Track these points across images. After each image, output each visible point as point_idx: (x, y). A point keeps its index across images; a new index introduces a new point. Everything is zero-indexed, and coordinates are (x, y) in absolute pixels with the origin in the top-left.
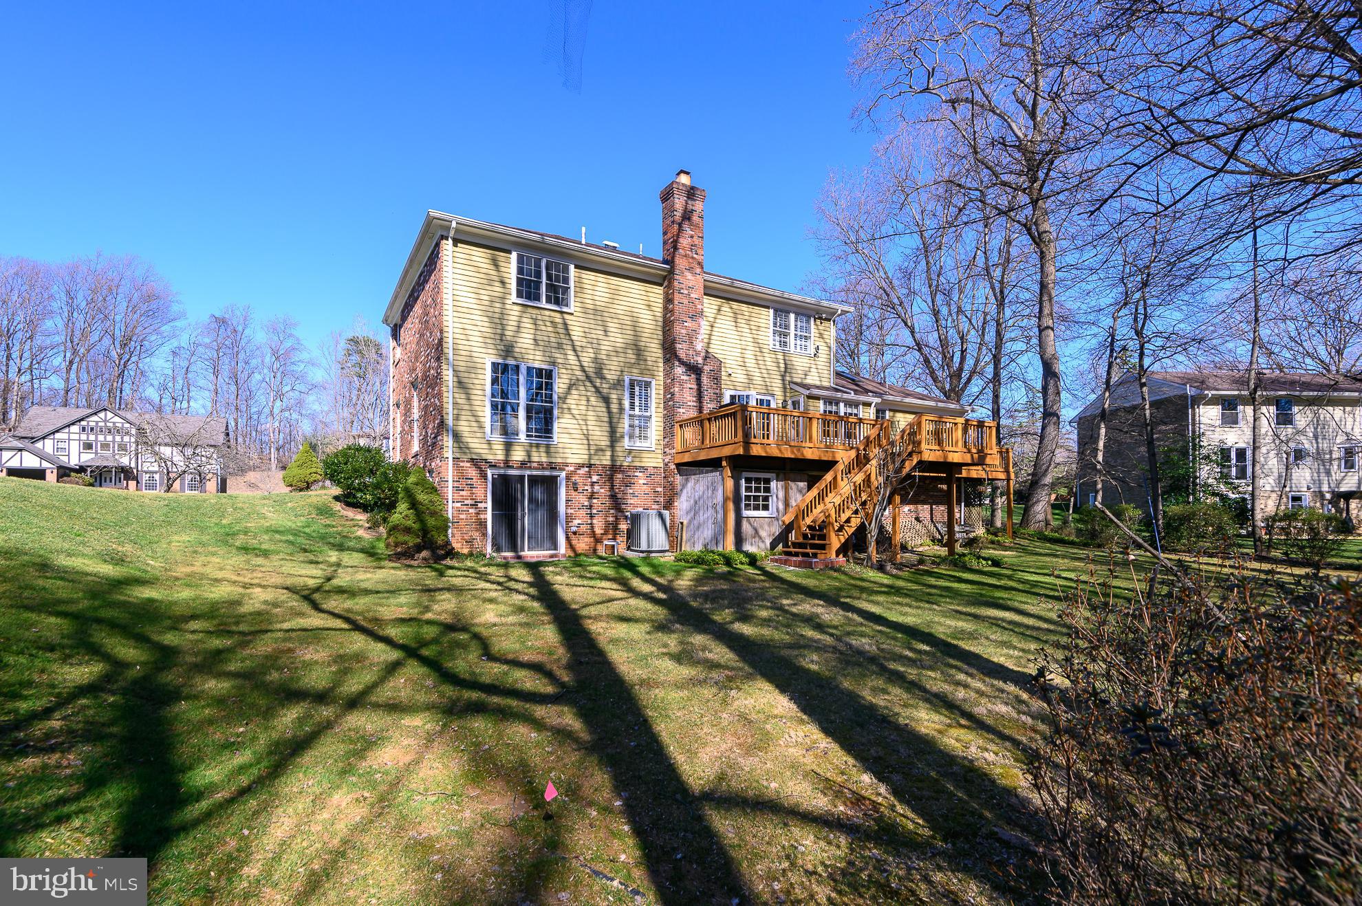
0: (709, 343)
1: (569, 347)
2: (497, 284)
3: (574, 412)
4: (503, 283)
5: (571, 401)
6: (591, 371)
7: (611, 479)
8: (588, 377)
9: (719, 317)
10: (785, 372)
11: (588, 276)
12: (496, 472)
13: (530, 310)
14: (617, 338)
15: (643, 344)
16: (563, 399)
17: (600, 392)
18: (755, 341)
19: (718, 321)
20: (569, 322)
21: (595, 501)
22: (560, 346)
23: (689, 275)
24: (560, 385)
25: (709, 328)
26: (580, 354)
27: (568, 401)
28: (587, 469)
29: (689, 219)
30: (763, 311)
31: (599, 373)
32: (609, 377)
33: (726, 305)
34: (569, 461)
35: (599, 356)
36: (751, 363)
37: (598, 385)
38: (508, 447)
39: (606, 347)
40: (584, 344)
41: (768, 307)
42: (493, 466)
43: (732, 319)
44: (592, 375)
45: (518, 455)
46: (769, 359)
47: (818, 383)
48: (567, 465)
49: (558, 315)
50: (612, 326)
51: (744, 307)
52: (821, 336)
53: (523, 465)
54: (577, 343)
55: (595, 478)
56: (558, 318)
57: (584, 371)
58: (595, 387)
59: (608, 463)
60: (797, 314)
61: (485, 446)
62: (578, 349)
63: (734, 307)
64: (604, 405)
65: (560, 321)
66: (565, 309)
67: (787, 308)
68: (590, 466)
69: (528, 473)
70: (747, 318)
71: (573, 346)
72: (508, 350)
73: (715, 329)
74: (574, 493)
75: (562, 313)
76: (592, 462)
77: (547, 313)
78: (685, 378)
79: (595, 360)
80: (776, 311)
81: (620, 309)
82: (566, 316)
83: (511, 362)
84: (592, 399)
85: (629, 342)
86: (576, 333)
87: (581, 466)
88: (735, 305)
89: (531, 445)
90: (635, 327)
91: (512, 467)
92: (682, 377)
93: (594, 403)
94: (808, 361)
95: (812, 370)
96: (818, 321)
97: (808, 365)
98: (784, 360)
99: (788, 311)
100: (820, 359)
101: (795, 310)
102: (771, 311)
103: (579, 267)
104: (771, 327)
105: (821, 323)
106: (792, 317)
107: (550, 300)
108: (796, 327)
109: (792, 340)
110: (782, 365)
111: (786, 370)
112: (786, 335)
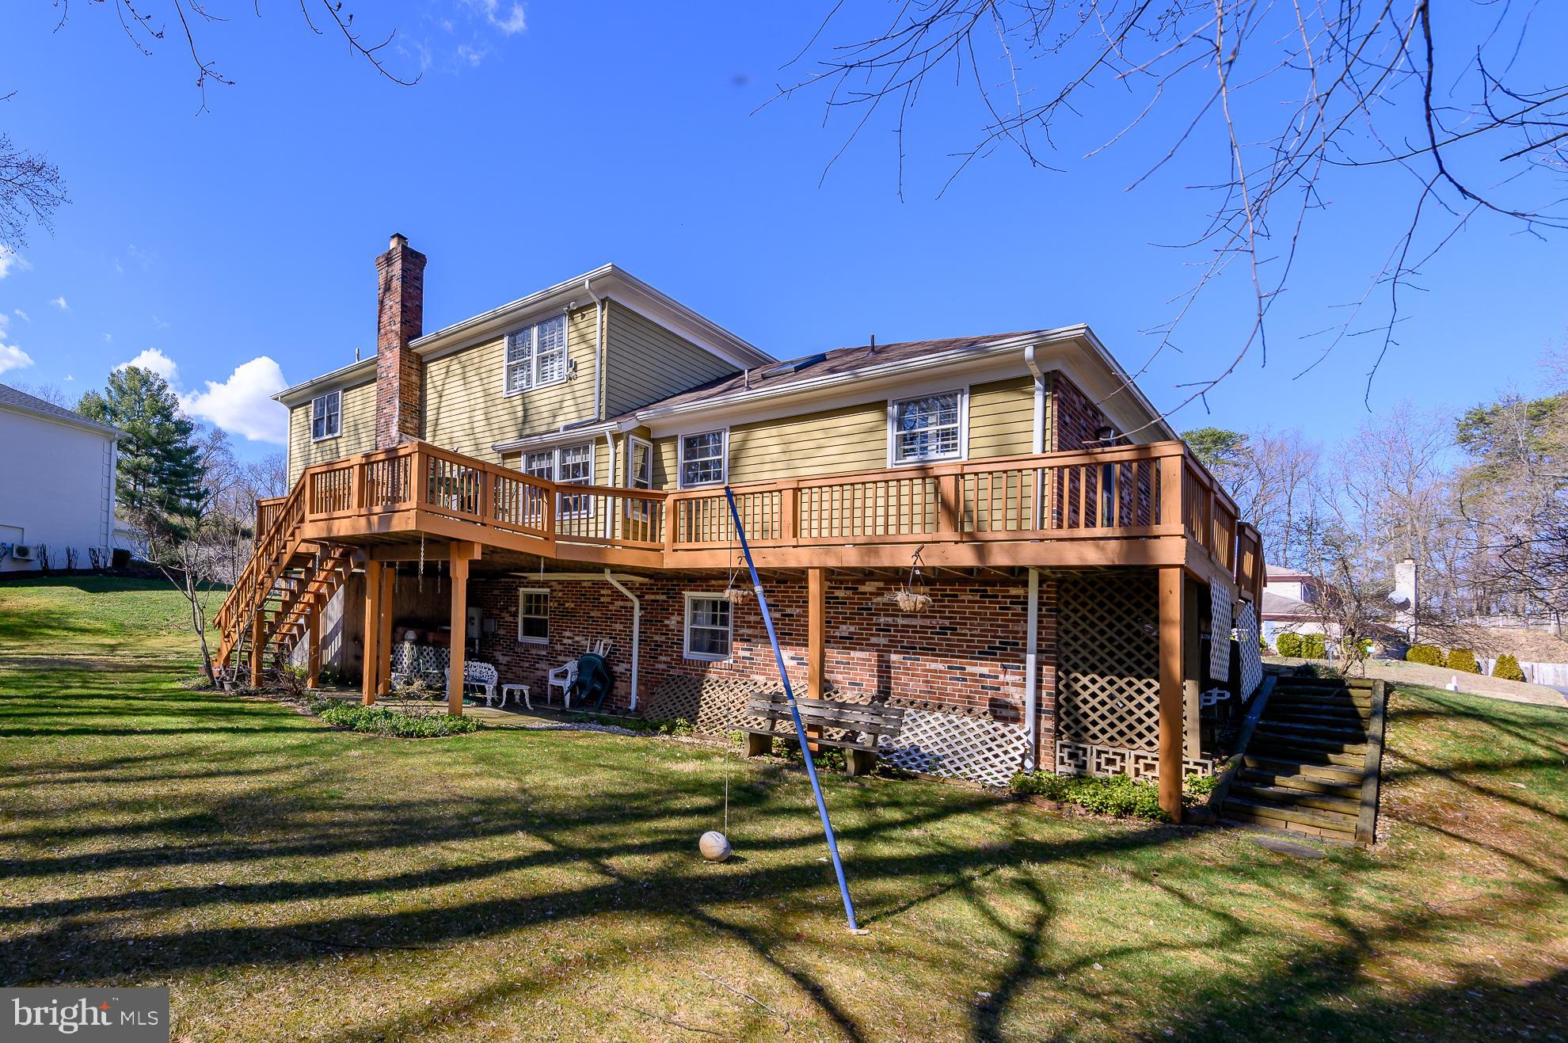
0: (437, 420)
2: (308, 431)
4: (310, 429)
9: (448, 380)
10: (524, 423)
11: (352, 394)
18: (487, 394)
19: (447, 386)
23: (388, 354)
25: (437, 400)
29: (390, 288)
30: (496, 346)
33: (456, 361)
36: (480, 424)
41: (501, 337)
43: (461, 376)
46: (503, 411)
51: (475, 353)
52: (583, 340)
60: (538, 324)
63: (464, 359)
67: (526, 322)
70: (477, 365)
73: (443, 398)
80: (511, 336)
94: (559, 392)
95: (565, 404)
96: (578, 317)
97: (559, 399)
98: (524, 404)
99: (529, 327)
100: (579, 380)
101: (539, 318)
102: (506, 339)
103: (345, 391)
104: (505, 364)
105: (583, 316)
106: (535, 332)
107: (329, 430)
108: (542, 347)
109: (534, 370)
110: (520, 415)
111: (526, 419)
112: (529, 364)
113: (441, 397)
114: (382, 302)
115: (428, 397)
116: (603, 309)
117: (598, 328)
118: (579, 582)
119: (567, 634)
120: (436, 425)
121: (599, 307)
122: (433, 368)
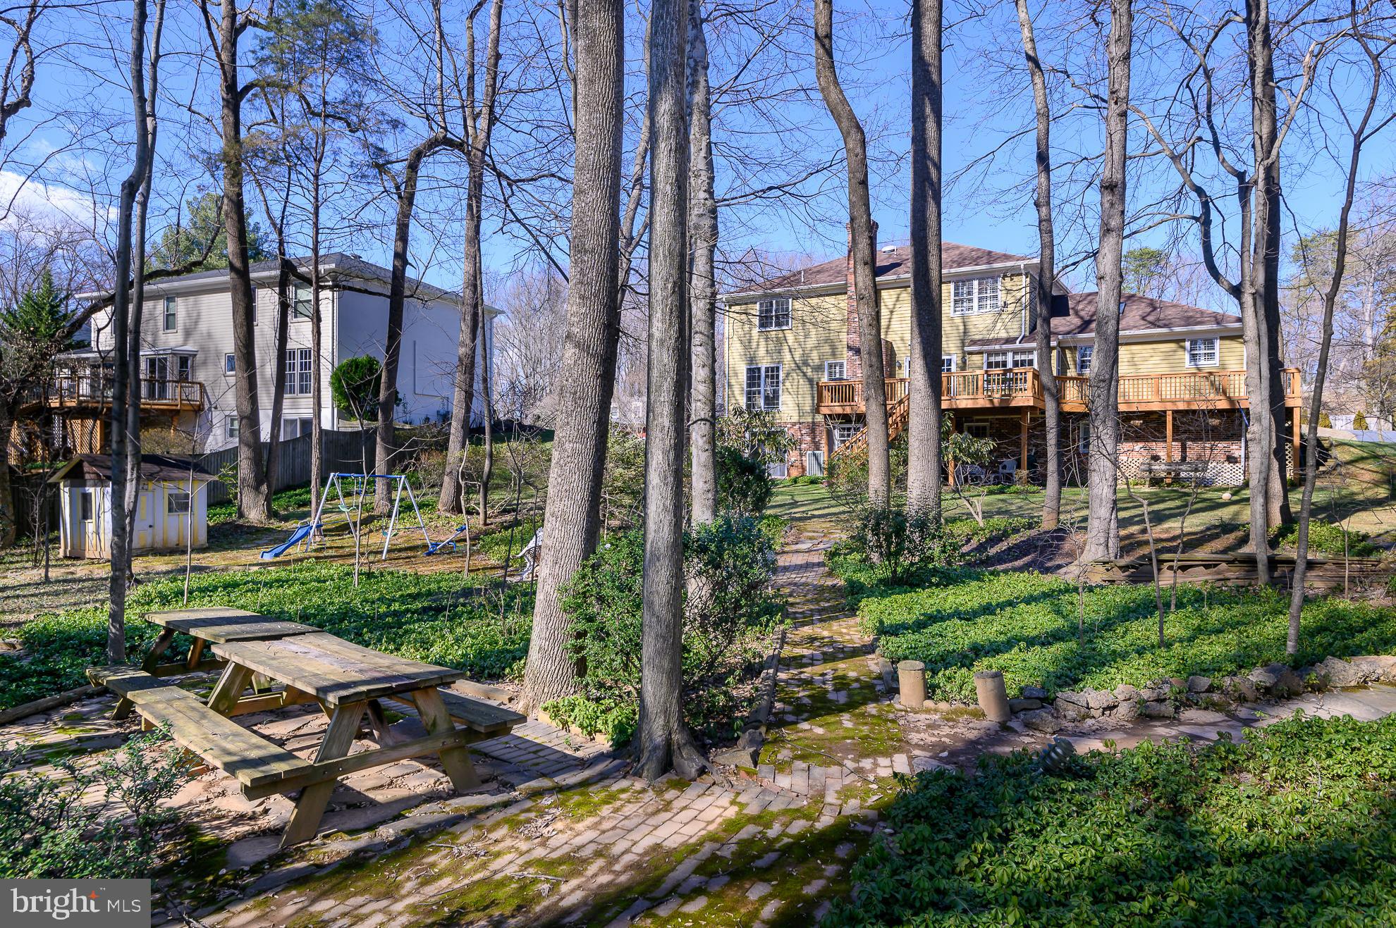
0: (889, 325)
1: (787, 350)
2: (748, 324)
3: (789, 390)
4: (751, 322)
5: (788, 384)
7: (813, 431)
8: (798, 367)
9: (899, 303)
11: (801, 302)
13: (765, 334)
15: (834, 338)
16: (783, 384)
17: (806, 377)
19: (897, 307)
20: (787, 335)
21: (804, 446)
22: (781, 352)
24: (782, 375)
25: (890, 313)
26: (794, 353)
27: (786, 385)
28: (798, 425)
31: (806, 363)
32: (811, 366)
33: (906, 292)
34: (787, 422)
35: (806, 352)
37: (805, 371)
39: (810, 345)
40: (796, 347)
41: (949, 282)
44: (800, 364)
46: (948, 324)
47: (1004, 335)
49: (780, 332)
50: (813, 332)
52: (1009, 291)
54: (791, 347)
55: (803, 431)
56: (780, 334)
57: (796, 363)
58: (803, 373)
59: (812, 423)
60: (980, 280)
62: (793, 350)
64: (809, 386)
65: (782, 336)
66: (784, 328)
67: (969, 277)
68: (800, 424)
71: (789, 349)
72: (752, 360)
73: (894, 314)
75: (783, 330)
76: (802, 422)
77: (775, 333)
78: (855, 358)
79: (803, 355)
82: (786, 332)
83: (754, 366)
84: (801, 382)
85: (825, 338)
86: (791, 340)
87: (795, 423)
90: (829, 327)
92: (852, 359)
93: (803, 386)
94: (993, 318)
95: (997, 325)
96: (1007, 280)
97: (992, 321)
98: (964, 322)
99: (972, 281)
100: (1008, 313)
101: (979, 277)
102: (952, 285)
103: (794, 300)
104: (952, 298)
105: (1011, 280)
106: (976, 283)
107: (778, 324)
108: (980, 291)
109: (975, 303)
110: (962, 328)
111: (965, 332)
112: (970, 300)
113: (892, 312)
116: (1026, 278)
117: (1023, 287)
120: (888, 329)
121: (1024, 276)
122: (884, 294)
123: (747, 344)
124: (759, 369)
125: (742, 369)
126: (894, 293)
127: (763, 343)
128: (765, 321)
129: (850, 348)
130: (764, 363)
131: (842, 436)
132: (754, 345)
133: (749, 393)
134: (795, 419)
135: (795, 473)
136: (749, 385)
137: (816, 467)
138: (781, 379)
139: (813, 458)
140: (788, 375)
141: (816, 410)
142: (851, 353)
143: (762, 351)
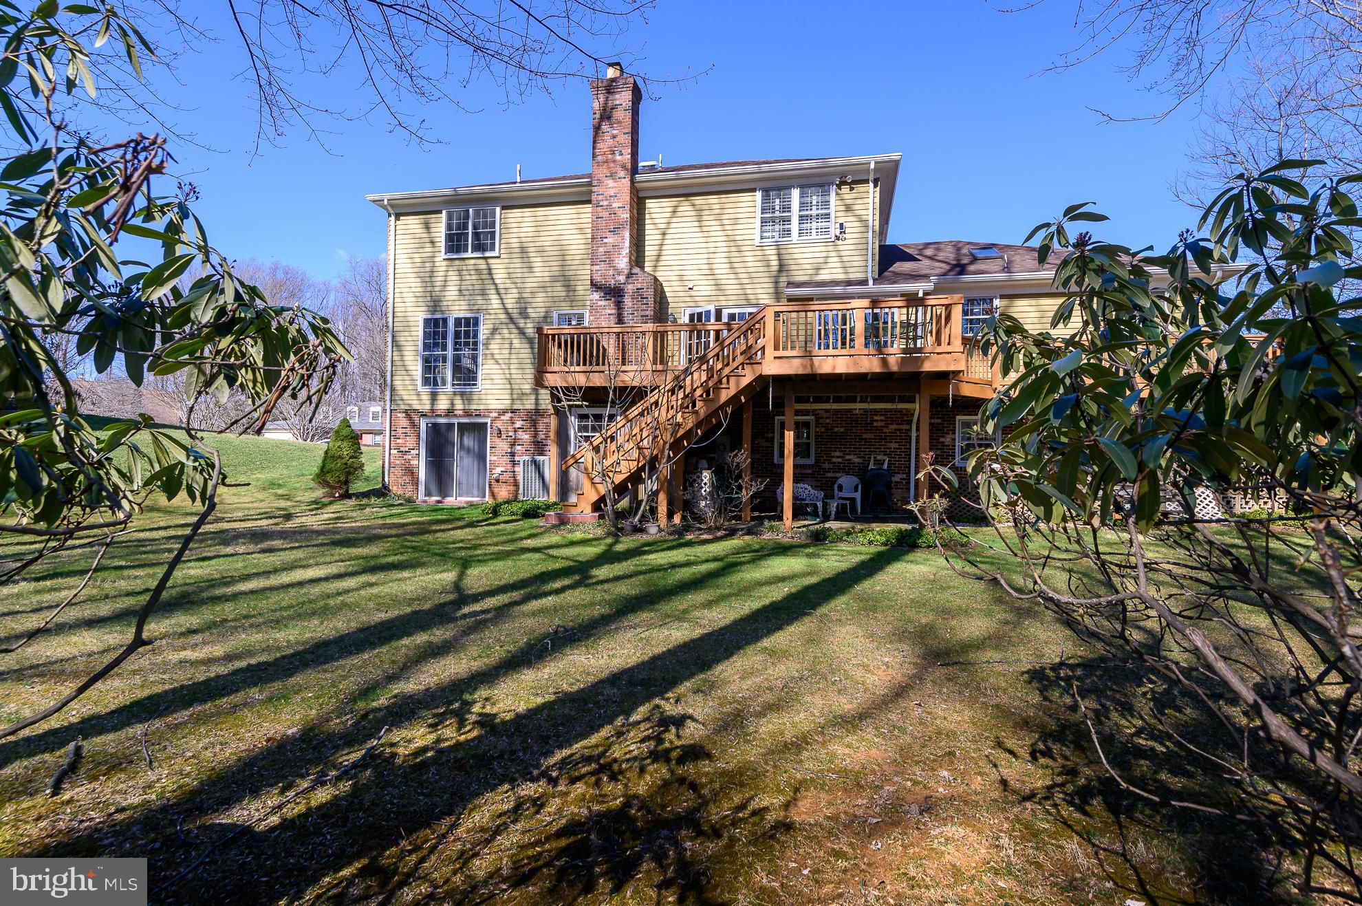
0: (659, 256)
1: (493, 292)
2: (428, 245)
3: (497, 356)
4: (432, 242)
5: (494, 346)
6: (515, 313)
7: (534, 424)
8: (511, 319)
9: (674, 220)
10: (780, 271)
11: (515, 214)
12: (428, 420)
13: (457, 262)
14: (541, 271)
15: (571, 273)
16: (486, 345)
17: (524, 334)
18: (731, 240)
19: (673, 225)
20: (493, 266)
21: (519, 448)
22: (483, 293)
23: (610, 183)
24: (483, 331)
25: (660, 237)
26: (504, 296)
27: (491, 347)
28: (509, 415)
29: (609, 118)
30: (746, 197)
31: (524, 314)
32: (533, 315)
33: (686, 203)
34: (491, 407)
35: (525, 295)
36: (722, 268)
37: (522, 325)
38: (434, 397)
39: (531, 283)
40: (508, 286)
41: (754, 190)
42: (424, 415)
43: (694, 219)
44: (515, 316)
45: (443, 404)
46: (750, 258)
47: (841, 277)
48: (489, 411)
49: (482, 261)
50: (537, 262)
51: (713, 199)
52: (848, 209)
53: (450, 412)
54: (500, 286)
55: (518, 424)
56: (482, 265)
57: (507, 313)
58: (518, 328)
59: (533, 407)
60: (802, 187)
61: (415, 397)
62: (502, 291)
63: (697, 202)
64: (527, 346)
65: (484, 267)
66: (488, 254)
67: (785, 183)
68: (513, 411)
69: (455, 421)
70: (717, 212)
71: (497, 289)
72: (435, 304)
73: (668, 237)
74: (497, 440)
75: (486, 258)
76: (515, 407)
77: (472, 262)
78: (602, 303)
79: (520, 300)
80: (766, 192)
81: (546, 240)
82: (491, 261)
83: (438, 316)
84: (515, 341)
85: (557, 274)
86: (500, 275)
87: (504, 412)
88: (699, 200)
89: (455, 394)
90: (563, 256)
91: (440, 416)
92: (600, 303)
93: (518, 346)
94: (823, 249)
95: (830, 260)
96: (845, 189)
97: (824, 254)
98: (779, 255)
99: (789, 187)
100: (847, 242)
101: (802, 181)
102: (759, 194)
103: (503, 208)
104: (759, 215)
105: (852, 189)
106: (796, 193)
107: (479, 247)
108: (803, 205)
109: (795, 226)
110: (775, 263)
111: (782, 268)
112: (787, 220)
113: (664, 234)
114: (597, 129)
115: (647, 232)
116: (875, 186)
117: (870, 200)
118: (850, 410)
119: (837, 454)
120: (657, 261)
121: (871, 185)
122: (651, 205)
123: (428, 277)
124: (445, 320)
125: (418, 317)
126: (668, 203)
127: (453, 277)
128: (455, 243)
129: (595, 286)
130: (457, 309)
131: (583, 428)
132: (439, 280)
133: (426, 360)
134: (506, 404)
135: (503, 493)
136: (426, 347)
137: (537, 484)
138: (482, 337)
139: (532, 468)
140: (494, 331)
141: (539, 382)
142: (596, 296)
143: (451, 293)
